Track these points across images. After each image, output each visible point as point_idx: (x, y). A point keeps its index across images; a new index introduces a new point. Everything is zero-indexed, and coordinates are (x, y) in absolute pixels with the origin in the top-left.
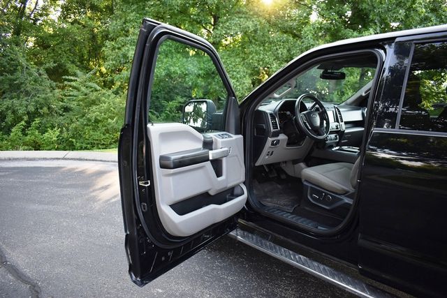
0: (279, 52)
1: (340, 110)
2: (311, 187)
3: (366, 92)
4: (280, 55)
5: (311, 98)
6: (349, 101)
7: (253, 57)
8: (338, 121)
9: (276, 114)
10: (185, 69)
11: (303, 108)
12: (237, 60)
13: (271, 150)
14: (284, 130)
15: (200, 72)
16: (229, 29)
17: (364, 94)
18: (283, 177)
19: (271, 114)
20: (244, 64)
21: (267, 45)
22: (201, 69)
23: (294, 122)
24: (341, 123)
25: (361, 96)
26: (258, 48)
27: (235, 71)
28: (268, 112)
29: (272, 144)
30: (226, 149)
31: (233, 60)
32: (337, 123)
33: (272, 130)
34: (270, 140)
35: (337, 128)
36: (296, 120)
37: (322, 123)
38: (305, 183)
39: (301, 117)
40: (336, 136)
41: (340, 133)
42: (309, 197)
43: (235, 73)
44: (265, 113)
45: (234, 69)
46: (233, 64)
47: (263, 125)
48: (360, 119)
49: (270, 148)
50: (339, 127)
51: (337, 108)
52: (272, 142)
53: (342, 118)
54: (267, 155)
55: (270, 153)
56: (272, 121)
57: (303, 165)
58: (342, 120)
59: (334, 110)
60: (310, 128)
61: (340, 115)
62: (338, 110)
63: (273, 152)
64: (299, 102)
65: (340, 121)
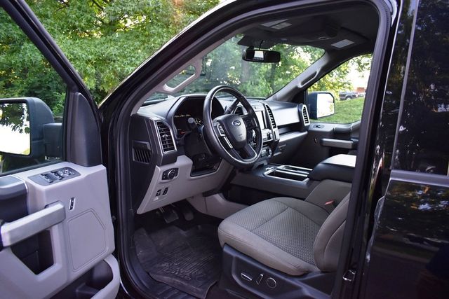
1: (271, 108)
2: (238, 259)
3: (303, 83)
5: (230, 91)
6: (279, 94)
7: (155, 40)
8: (269, 127)
9: (168, 120)
10: (69, 52)
11: (217, 109)
12: (136, 44)
13: (163, 188)
14: (184, 149)
15: (90, 57)
16: (124, 6)
17: (300, 86)
18: (189, 217)
19: (159, 123)
20: (144, 48)
21: (171, 26)
22: (92, 54)
23: (202, 135)
24: (274, 130)
25: (296, 88)
26: (160, 30)
27: (134, 57)
28: (155, 118)
29: (165, 176)
30: (59, 207)
31: (131, 43)
32: (268, 131)
33: (163, 153)
34: (159, 170)
35: (269, 138)
36: (206, 132)
37: (249, 134)
38: (226, 250)
39: (214, 127)
40: (267, 150)
41: (273, 144)
42: (235, 277)
43: (133, 59)
44: (148, 120)
45: (132, 54)
46: (132, 48)
47: (146, 143)
48: (296, 120)
49: (161, 183)
50: (271, 135)
51: (267, 106)
52: (164, 173)
53: (274, 122)
54: (157, 195)
55: (162, 192)
56: (161, 135)
57: (219, 198)
58: (275, 124)
59: (263, 109)
60: (231, 146)
61: (273, 117)
62: (269, 109)
63: (167, 188)
64: (210, 100)
65: (272, 126)
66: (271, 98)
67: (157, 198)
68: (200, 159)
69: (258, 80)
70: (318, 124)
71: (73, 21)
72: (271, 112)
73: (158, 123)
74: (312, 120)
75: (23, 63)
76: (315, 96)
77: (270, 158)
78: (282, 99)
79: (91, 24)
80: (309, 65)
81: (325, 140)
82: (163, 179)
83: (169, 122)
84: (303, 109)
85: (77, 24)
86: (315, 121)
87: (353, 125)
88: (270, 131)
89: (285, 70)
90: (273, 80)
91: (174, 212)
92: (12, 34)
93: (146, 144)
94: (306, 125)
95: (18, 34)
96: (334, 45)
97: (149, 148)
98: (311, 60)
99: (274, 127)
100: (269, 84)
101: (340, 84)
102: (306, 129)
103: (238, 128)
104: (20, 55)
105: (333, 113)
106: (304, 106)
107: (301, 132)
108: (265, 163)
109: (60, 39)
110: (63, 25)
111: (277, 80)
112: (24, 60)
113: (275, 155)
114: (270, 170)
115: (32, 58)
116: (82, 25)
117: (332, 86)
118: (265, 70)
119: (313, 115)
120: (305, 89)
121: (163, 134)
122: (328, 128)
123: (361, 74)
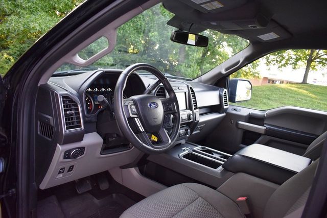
0: (139, 23)
1: (195, 90)
4: (139, 27)
8: (191, 109)
9: (80, 94)
17: (224, 72)
19: (65, 97)
24: (195, 111)
25: (220, 74)
28: (61, 92)
29: (67, 156)
32: (189, 111)
33: (65, 130)
34: (61, 149)
35: (189, 119)
40: (186, 130)
44: (53, 93)
47: (50, 117)
48: (217, 102)
49: (62, 162)
50: (192, 116)
51: (191, 88)
52: (66, 152)
53: (196, 103)
54: (60, 173)
55: (66, 170)
56: (65, 111)
57: (134, 171)
58: (196, 106)
59: (187, 91)
60: (142, 129)
61: (195, 98)
62: (192, 91)
63: (73, 166)
64: (126, 75)
65: (194, 107)
66: (196, 80)
67: (61, 175)
68: (110, 139)
69: (191, 63)
70: (236, 108)
71: (54, 3)
72: (194, 93)
73: (63, 97)
74: (231, 103)
75: (8, 31)
76: (235, 82)
77: (188, 138)
78: (206, 82)
79: (67, 7)
80: (230, 56)
81: (240, 122)
82: (65, 158)
83: (80, 97)
84: (224, 92)
85: (56, 5)
86: (233, 104)
87: (267, 112)
88: (191, 112)
89: (212, 59)
90: (203, 65)
91: (88, 182)
92: (3, 8)
93: (49, 119)
94: (225, 107)
95: (8, 8)
96: (260, 37)
97: (52, 123)
98: (233, 53)
99: (195, 109)
100: (199, 68)
101: (251, 73)
102: (225, 111)
103: (153, 110)
104: (7, 25)
105: (249, 98)
106: (225, 90)
107: (220, 113)
108: (183, 142)
109: (41, 16)
110: (46, 6)
111: (205, 65)
112: (9, 29)
113: (194, 133)
114: (186, 151)
115: (15, 27)
116: (61, 7)
117: (245, 73)
118: (198, 57)
119: (232, 98)
120: (228, 75)
121: (68, 110)
122: (245, 112)
123: (268, 67)
